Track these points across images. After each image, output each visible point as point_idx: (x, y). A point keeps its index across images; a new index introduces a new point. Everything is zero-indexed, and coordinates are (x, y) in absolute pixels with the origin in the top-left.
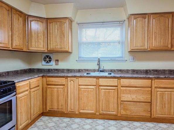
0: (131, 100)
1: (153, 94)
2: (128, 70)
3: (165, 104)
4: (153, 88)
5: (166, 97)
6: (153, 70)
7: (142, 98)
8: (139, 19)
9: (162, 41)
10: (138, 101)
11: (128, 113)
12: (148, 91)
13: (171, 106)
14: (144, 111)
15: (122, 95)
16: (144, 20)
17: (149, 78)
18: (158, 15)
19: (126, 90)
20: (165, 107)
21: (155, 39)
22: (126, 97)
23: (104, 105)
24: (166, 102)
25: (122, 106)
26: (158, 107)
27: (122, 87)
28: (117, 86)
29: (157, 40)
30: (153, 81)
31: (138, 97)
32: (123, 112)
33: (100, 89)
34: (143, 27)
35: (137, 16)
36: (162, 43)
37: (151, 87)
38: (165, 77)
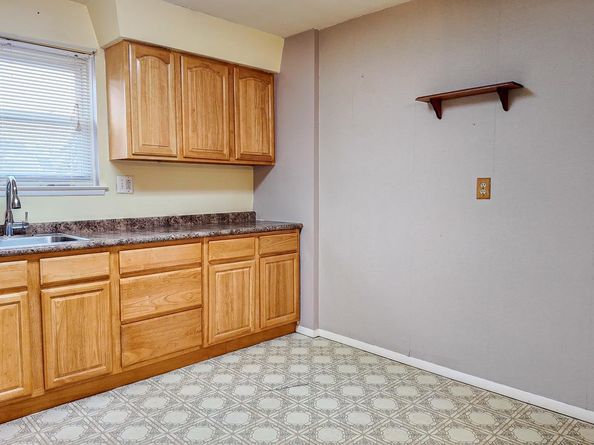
0: (152, 311)
1: (205, 281)
2: (114, 221)
3: (232, 302)
4: (206, 263)
5: (234, 283)
6: (182, 217)
7: (181, 300)
8: (150, 60)
9: (209, 135)
10: (172, 308)
11: (145, 353)
12: (195, 275)
13: (243, 305)
14: (187, 334)
15: (125, 303)
16: (163, 67)
17: (197, 239)
18: (198, 62)
19: (135, 285)
20: (232, 310)
21: (195, 130)
22: (137, 307)
23: (62, 355)
24: (235, 297)
25: (125, 339)
26: (217, 315)
27: (124, 276)
28: (106, 278)
29: (199, 132)
30: (205, 246)
31: (169, 298)
32: (130, 357)
33: (46, 299)
34: (162, 88)
35: (144, 50)
36: (210, 142)
37: (201, 264)
38: (232, 234)
